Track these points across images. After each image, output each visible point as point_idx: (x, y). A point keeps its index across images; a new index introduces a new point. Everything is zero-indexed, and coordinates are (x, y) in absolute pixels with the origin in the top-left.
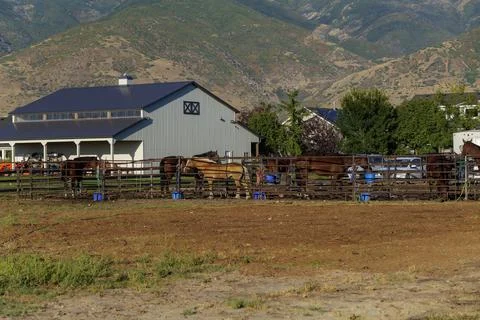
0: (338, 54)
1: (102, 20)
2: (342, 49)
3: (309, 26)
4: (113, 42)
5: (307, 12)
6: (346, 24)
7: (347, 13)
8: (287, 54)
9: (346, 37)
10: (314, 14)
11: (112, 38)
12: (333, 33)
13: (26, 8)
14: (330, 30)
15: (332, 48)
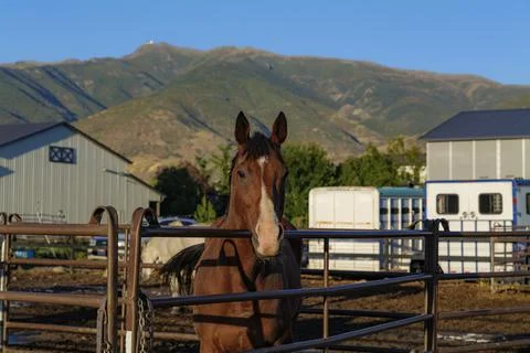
0: (360, 131)
1: (154, 96)
2: (363, 127)
3: (336, 106)
4: (159, 115)
5: (334, 93)
6: (367, 105)
7: (369, 96)
8: (315, 130)
9: (367, 116)
10: (339, 96)
11: (161, 112)
12: (356, 112)
13: (86, 83)
14: (353, 110)
15: (354, 126)
